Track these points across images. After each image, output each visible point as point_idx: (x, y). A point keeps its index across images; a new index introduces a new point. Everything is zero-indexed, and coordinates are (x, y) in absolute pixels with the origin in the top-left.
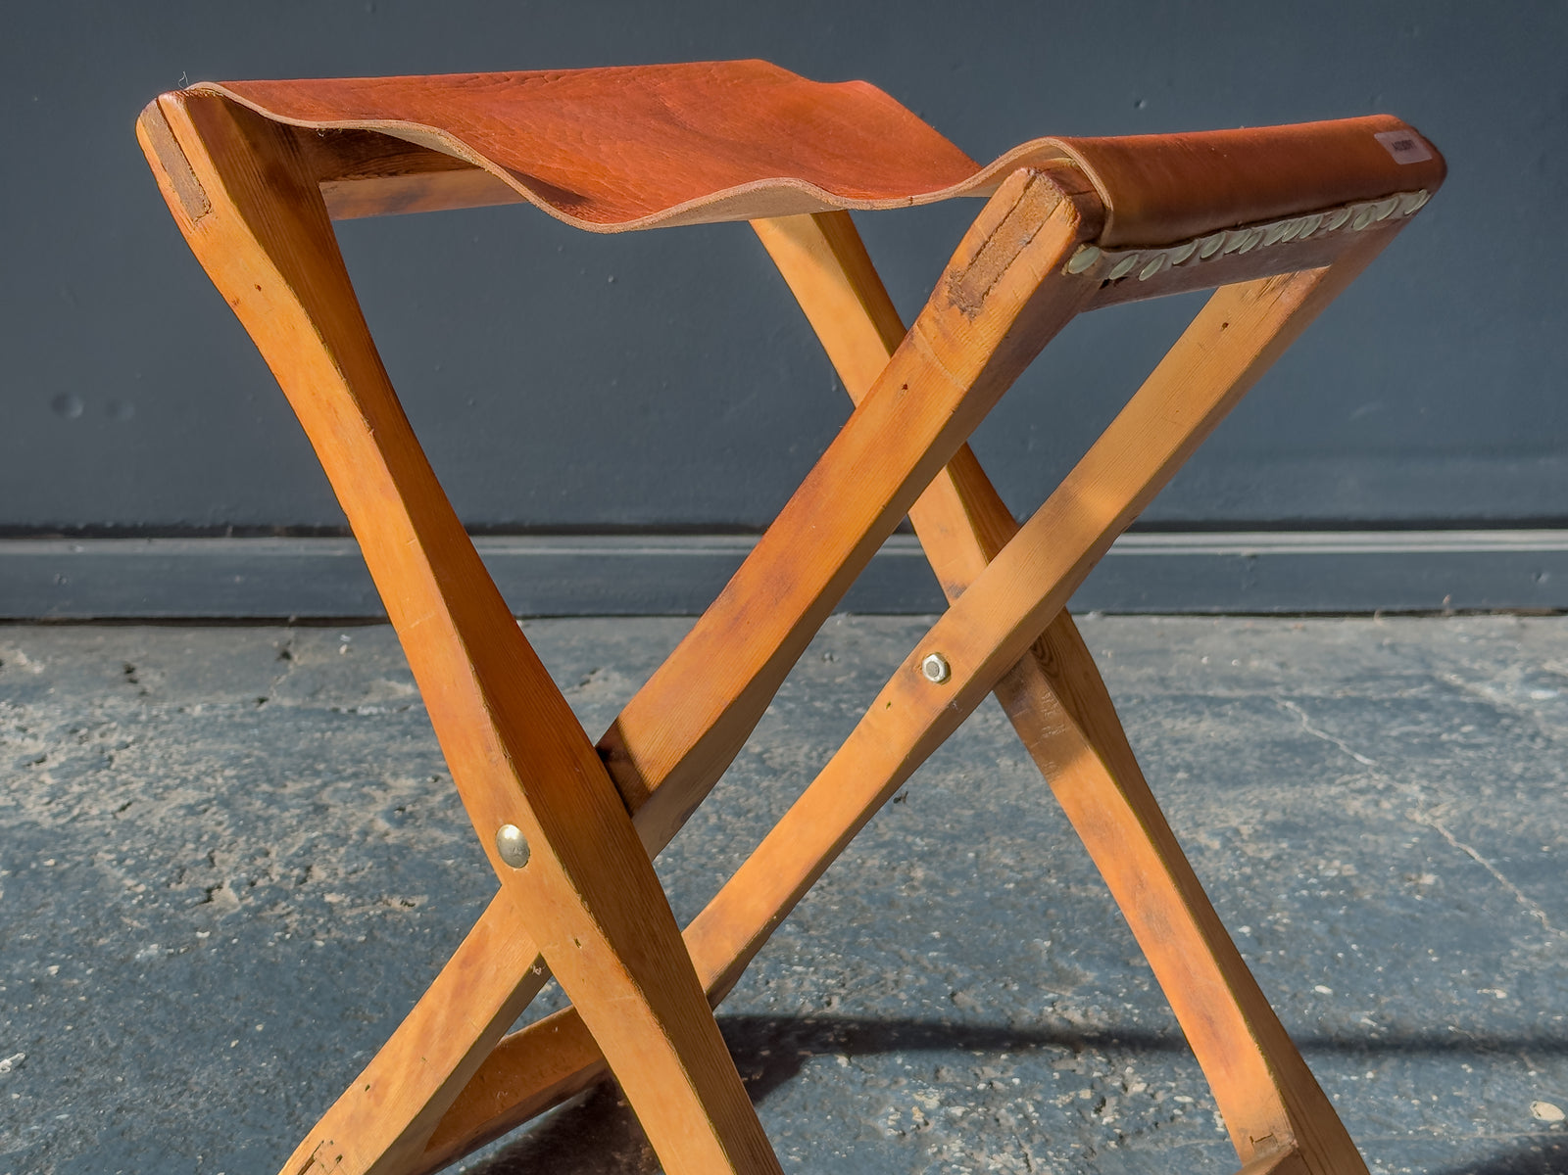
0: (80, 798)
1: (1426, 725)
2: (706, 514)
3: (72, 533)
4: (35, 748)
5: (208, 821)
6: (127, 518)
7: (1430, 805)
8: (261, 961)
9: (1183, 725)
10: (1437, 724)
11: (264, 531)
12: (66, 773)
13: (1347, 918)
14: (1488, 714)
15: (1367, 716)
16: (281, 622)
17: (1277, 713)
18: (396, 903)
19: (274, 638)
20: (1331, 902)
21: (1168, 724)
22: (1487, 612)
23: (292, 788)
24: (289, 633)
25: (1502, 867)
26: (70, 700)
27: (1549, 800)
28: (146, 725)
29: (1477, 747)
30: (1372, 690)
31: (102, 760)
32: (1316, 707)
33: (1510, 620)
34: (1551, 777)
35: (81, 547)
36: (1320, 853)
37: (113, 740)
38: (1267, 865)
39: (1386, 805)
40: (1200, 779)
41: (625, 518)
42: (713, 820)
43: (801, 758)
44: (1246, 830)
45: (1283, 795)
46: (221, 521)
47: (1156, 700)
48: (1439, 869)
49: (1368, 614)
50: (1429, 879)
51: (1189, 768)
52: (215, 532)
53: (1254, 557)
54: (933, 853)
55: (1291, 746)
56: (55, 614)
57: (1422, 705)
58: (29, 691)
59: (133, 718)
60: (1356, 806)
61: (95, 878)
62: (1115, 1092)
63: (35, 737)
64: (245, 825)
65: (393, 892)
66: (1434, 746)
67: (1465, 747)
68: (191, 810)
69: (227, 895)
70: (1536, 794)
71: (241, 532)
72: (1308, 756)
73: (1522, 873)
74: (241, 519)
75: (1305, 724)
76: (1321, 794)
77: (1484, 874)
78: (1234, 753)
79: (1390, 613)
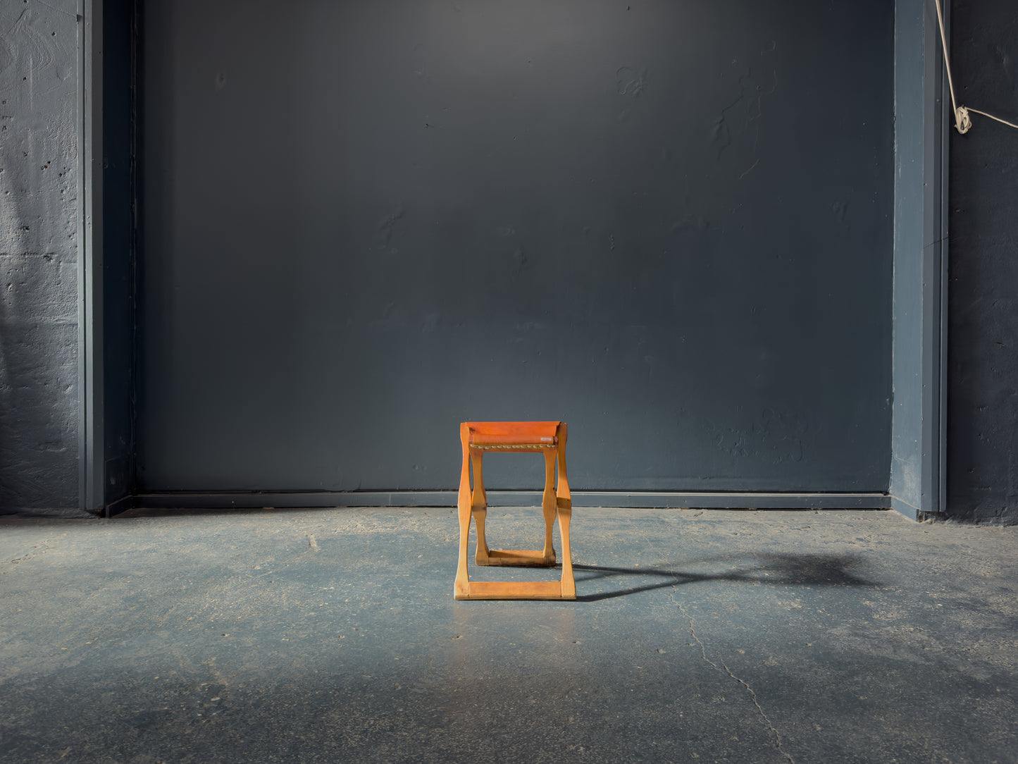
0: (422, 529)
2: (527, 487)
3: (414, 491)
4: (414, 523)
5: (443, 532)
6: (424, 488)
7: (643, 533)
8: (454, 547)
9: (608, 522)
11: (448, 490)
12: (420, 526)
14: (663, 522)
15: (641, 522)
16: (450, 507)
17: (625, 521)
20: (619, 544)
21: (605, 522)
22: (676, 508)
23: (455, 529)
25: (650, 541)
27: (664, 533)
28: (430, 520)
29: (658, 526)
31: (424, 525)
32: (632, 520)
33: (680, 510)
34: (668, 530)
35: (416, 493)
37: (426, 522)
38: (611, 539)
39: (636, 533)
40: (607, 529)
41: (512, 488)
42: (523, 533)
45: (619, 531)
47: (604, 519)
48: (639, 541)
49: (653, 508)
50: (637, 541)
51: (605, 528)
52: (439, 490)
55: (625, 526)
56: (411, 505)
57: (652, 521)
59: (428, 519)
60: (631, 533)
61: (427, 538)
62: (575, 561)
63: (413, 521)
64: (449, 532)
66: (651, 526)
67: (655, 526)
68: (440, 530)
69: (447, 540)
70: (662, 532)
71: (443, 490)
72: (627, 527)
73: (653, 541)
74: (443, 488)
75: (629, 523)
76: (625, 532)
77: (646, 541)
78: (614, 526)
79: (657, 508)
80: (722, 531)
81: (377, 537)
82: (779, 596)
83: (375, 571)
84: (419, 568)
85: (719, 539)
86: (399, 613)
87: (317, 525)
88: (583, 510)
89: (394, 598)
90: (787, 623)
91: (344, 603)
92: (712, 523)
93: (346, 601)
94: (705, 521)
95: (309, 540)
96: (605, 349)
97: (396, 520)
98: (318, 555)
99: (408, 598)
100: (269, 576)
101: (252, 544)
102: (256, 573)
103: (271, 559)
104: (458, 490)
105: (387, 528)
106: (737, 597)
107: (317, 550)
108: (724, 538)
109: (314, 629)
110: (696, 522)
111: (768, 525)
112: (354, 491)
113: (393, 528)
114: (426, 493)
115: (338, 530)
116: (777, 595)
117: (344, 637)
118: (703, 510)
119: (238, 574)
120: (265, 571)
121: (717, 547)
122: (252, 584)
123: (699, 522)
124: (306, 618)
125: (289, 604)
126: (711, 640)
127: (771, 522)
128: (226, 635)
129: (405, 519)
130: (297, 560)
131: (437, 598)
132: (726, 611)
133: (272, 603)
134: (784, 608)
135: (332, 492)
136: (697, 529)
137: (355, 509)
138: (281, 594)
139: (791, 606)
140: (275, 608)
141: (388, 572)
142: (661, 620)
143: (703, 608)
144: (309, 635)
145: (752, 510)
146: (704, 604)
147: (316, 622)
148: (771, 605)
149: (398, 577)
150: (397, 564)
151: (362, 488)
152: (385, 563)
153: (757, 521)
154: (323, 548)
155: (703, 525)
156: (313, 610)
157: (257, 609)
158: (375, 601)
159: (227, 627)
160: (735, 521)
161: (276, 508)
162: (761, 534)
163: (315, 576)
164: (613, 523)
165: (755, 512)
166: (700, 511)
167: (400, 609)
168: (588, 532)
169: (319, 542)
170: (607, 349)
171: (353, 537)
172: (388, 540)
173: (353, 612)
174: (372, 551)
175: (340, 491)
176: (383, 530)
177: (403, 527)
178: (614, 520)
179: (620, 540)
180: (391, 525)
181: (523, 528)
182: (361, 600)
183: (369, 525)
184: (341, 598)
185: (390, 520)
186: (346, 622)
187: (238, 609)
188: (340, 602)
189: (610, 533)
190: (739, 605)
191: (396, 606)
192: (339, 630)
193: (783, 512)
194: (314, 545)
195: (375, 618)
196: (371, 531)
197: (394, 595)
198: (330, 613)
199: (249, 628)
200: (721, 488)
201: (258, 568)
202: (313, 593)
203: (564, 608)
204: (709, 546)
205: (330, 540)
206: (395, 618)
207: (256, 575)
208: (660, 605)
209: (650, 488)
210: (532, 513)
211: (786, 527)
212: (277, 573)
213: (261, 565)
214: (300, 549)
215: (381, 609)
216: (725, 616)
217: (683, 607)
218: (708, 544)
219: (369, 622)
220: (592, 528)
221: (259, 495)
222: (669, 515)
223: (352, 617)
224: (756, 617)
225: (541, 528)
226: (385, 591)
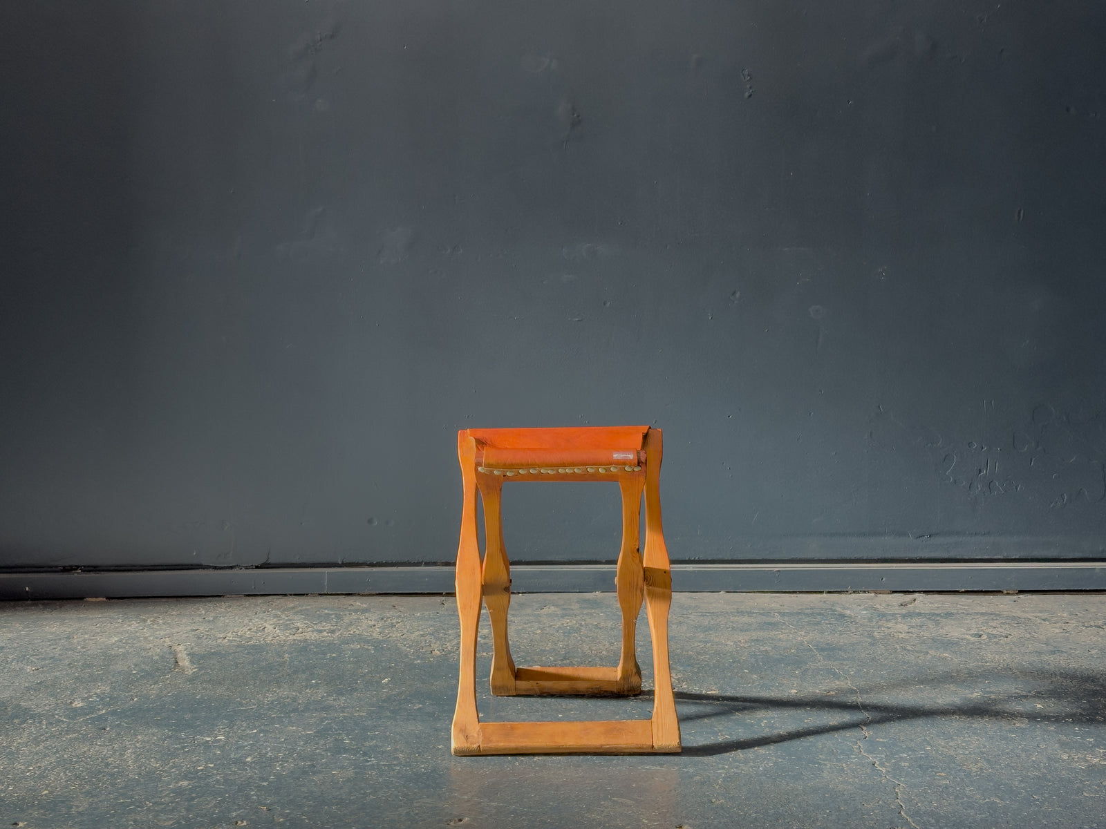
0: (389, 633)
1: (819, 618)
3: (372, 565)
4: (373, 623)
5: (428, 638)
6: (389, 560)
7: (804, 636)
8: (448, 664)
9: (737, 619)
10: (822, 619)
11: (435, 564)
12: (383, 628)
13: (762, 658)
14: (842, 616)
15: (800, 617)
16: (440, 594)
17: (770, 616)
18: (484, 654)
19: (438, 599)
20: (759, 655)
21: (732, 618)
22: (865, 592)
23: (450, 632)
24: (443, 598)
25: (817, 650)
26: (378, 612)
27: (844, 636)
28: (404, 618)
29: (832, 624)
30: (807, 611)
31: (392, 626)
33: (873, 594)
34: (850, 631)
35: (375, 569)
36: (763, 645)
37: (394, 621)
38: (745, 648)
39: (791, 636)
40: (735, 630)
41: (557, 559)
42: (579, 638)
43: (609, 625)
44: (742, 641)
45: (760, 634)
46: (421, 561)
47: (731, 613)
48: (798, 650)
49: (821, 592)
50: (793, 651)
51: (733, 628)
52: (418, 564)
53: (779, 571)
54: (644, 645)
55: (769, 624)
56: (367, 592)
57: (820, 614)
58: (364, 611)
59: (400, 616)
60: (781, 636)
61: (398, 649)
62: (678, 687)
63: (371, 620)
64: (438, 639)
65: (483, 652)
66: (818, 623)
67: (827, 624)
68: (422, 636)
69: (437, 652)
70: (840, 635)
71: (427, 564)
72: (774, 625)
73: (822, 650)
74: (427, 559)
75: (778, 618)
76: (772, 634)
77: (810, 650)
78: (750, 625)
79: (829, 592)
80: (953, 631)
81: (303, 648)
82: (1063, 745)
83: (301, 708)
84: (384, 701)
85: (948, 644)
86: (349, 780)
87: (189, 628)
88: (692, 598)
89: (339, 752)
90: (1079, 791)
91: (245, 763)
92: (932, 617)
93: (249, 759)
94: (920, 614)
95: (174, 654)
96: (734, 293)
97: (339, 617)
98: (192, 680)
99: (365, 754)
100: (100, 718)
101: (67, 662)
102: (75, 713)
103: (104, 688)
104: (454, 564)
105: (321, 631)
106: (985, 747)
107: (190, 672)
108: (957, 643)
109: (188, 810)
110: (904, 616)
111: (1039, 621)
112: (257, 567)
113: (333, 632)
114: (394, 569)
115: (230, 636)
116: (1059, 741)
117: (245, 823)
118: (916, 595)
119: (40, 715)
120: (91, 709)
121: (945, 658)
122: (67, 732)
123: (910, 615)
124: (173, 791)
125: (140, 767)
126: (937, 821)
127: (1046, 615)
128: (21, 824)
129: (354, 616)
130: (153, 690)
131: (419, 753)
132: (965, 771)
133: (107, 765)
134: (1074, 765)
135: (215, 568)
136: (906, 628)
137: (260, 600)
138: (125, 749)
139: (1087, 761)
140: (112, 775)
141: (326, 709)
142: (841, 787)
143: (920, 766)
144: (178, 822)
145: (1008, 594)
146: (921, 758)
147: (193, 799)
148: (1050, 759)
149: (345, 717)
150: (342, 694)
151: (272, 560)
152: (321, 692)
153: (1019, 614)
154: (201, 669)
155: (916, 621)
156: (185, 777)
157: (77, 776)
158: (303, 759)
159: (22, 810)
160: (977, 614)
161: (109, 598)
162: (1028, 636)
163: (187, 717)
164: (746, 619)
165: (1015, 597)
166: (909, 597)
167: (350, 773)
168: (701, 636)
169: (194, 657)
170: (738, 295)
171: (258, 649)
172: (324, 653)
173: (263, 779)
174: (296, 672)
175: (231, 568)
176: (312, 636)
177: (352, 630)
178: (750, 613)
179: (762, 649)
180: (328, 626)
181: (578, 630)
182: (276, 757)
183: (287, 627)
184: (238, 756)
185: (327, 618)
186: (248, 797)
187: (41, 777)
188: (236, 762)
189: (742, 638)
190: (988, 761)
191: (342, 768)
192: (235, 811)
193: (1068, 597)
194: (185, 662)
195: (305, 789)
196: (291, 637)
197: (338, 749)
198: (217, 781)
199: (64, 810)
200: (952, 555)
201: (78, 704)
202: (183, 748)
203: (658, 768)
204: (929, 657)
205: (213, 654)
206: (341, 788)
207: (73, 718)
208: (839, 760)
209: (817, 556)
210: (595, 604)
211: (1074, 623)
212: (114, 713)
213: (83, 700)
214: (158, 669)
215: (314, 773)
216: (962, 780)
217: (882, 765)
218: (927, 653)
219: (291, 797)
220: (707, 629)
221: (77, 575)
222: (853, 604)
223: (259, 788)
224: (1021, 781)
225: (612, 629)
226: (322, 742)
